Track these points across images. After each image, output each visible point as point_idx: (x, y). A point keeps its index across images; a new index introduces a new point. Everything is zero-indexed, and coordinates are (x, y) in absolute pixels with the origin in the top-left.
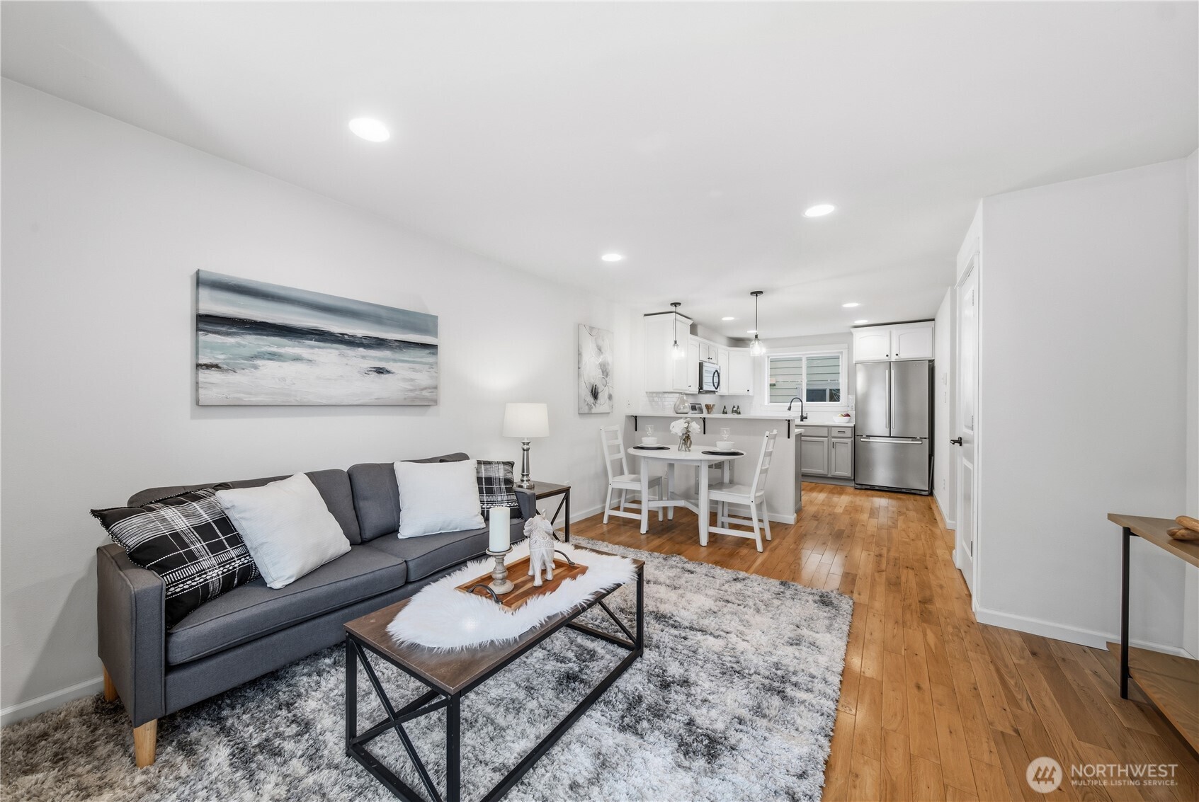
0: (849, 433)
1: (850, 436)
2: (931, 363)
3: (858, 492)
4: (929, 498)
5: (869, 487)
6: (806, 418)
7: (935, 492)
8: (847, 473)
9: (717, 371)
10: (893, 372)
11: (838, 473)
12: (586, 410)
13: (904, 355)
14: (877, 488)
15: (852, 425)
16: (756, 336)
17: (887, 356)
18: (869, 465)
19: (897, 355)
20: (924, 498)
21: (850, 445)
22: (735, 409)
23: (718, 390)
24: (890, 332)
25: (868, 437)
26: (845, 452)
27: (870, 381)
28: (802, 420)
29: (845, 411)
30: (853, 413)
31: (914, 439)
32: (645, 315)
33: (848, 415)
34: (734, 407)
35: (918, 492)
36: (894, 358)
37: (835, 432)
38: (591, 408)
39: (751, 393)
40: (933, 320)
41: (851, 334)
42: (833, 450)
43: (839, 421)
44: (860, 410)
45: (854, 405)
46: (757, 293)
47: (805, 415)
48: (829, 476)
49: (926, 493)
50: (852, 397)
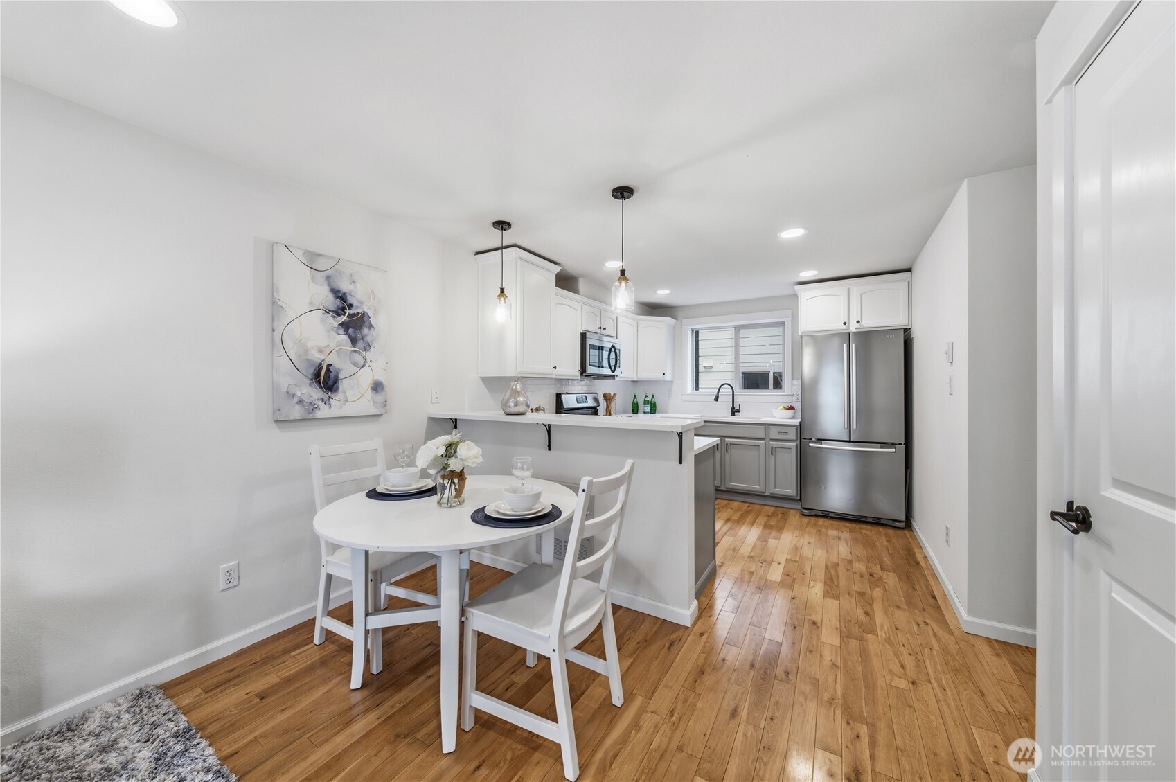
0: (793, 434)
1: (794, 438)
2: (907, 331)
3: (806, 520)
4: (906, 532)
5: (820, 513)
6: (738, 411)
7: (916, 525)
8: (791, 491)
9: (613, 346)
10: (853, 346)
11: (781, 491)
12: (296, 412)
13: (870, 323)
14: (831, 515)
15: (797, 421)
16: (623, 272)
17: (845, 323)
18: (820, 481)
19: (858, 322)
20: (899, 532)
21: (794, 451)
22: (647, 399)
23: (617, 372)
24: (849, 289)
25: (820, 440)
26: (788, 461)
27: (820, 359)
28: (733, 414)
29: (788, 401)
30: (798, 405)
31: (883, 444)
32: (478, 253)
33: (792, 408)
34: (647, 396)
35: (890, 523)
36: (853, 328)
37: (774, 433)
38: (313, 408)
39: (668, 378)
40: (909, 270)
41: (795, 296)
42: (772, 459)
43: (779, 416)
44: (808, 401)
45: (800, 393)
46: (622, 192)
47: (736, 407)
48: (767, 494)
49: (902, 525)
50: (797, 383)
